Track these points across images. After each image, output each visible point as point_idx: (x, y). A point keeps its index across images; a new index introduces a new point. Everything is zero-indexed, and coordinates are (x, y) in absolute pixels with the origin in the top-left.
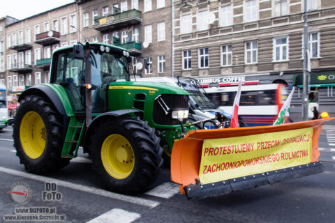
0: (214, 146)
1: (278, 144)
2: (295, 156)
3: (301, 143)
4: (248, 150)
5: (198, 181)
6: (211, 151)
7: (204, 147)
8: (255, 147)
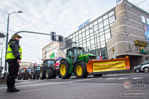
0: (96, 64)
1: (113, 64)
2: (120, 67)
3: (121, 64)
4: (105, 66)
5: (93, 72)
6: (95, 66)
7: (93, 64)
8: (107, 65)
